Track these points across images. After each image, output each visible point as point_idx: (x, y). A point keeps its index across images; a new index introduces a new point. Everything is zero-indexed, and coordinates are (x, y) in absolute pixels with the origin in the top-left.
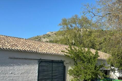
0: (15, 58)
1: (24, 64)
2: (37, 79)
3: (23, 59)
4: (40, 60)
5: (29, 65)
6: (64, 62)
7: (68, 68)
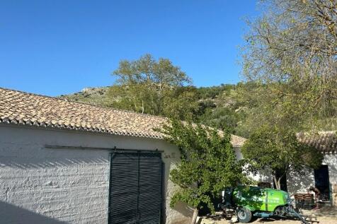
0: (59, 147)
1: (78, 160)
2: (108, 194)
3: (76, 148)
4: (114, 149)
5: (90, 163)
6: (163, 154)
7: (169, 168)
